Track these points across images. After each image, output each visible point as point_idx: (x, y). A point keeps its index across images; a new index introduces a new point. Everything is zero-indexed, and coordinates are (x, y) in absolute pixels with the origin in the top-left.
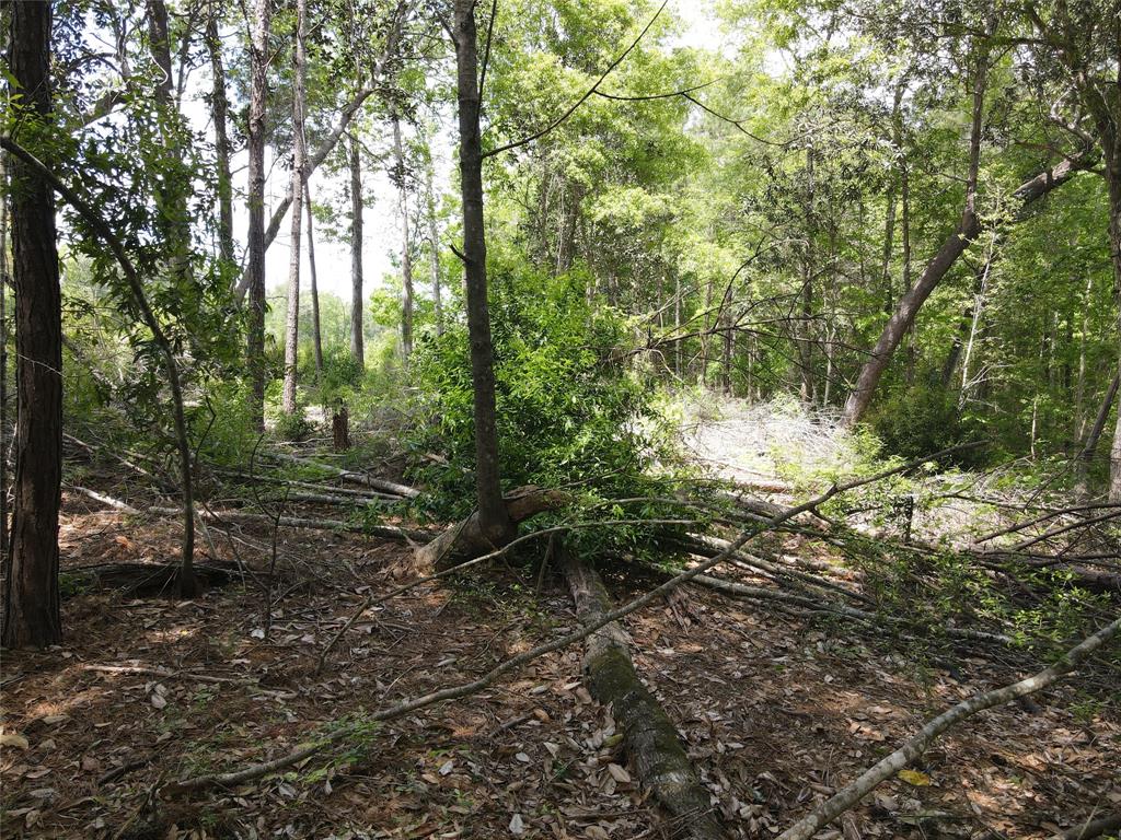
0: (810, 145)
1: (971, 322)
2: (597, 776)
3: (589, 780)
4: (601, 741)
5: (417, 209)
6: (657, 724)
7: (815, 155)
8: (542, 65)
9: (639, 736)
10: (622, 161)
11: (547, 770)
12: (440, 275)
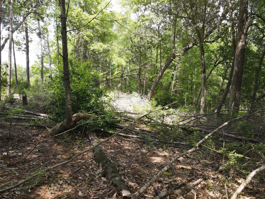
0: (140, 36)
1: (174, 77)
2: (99, 180)
3: (97, 181)
4: (99, 172)
5: (44, 44)
6: (112, 167)
7: (141, 38)
8: (78, 11)
9: (108, 170)
10: (98, 36)
11: (87, 180)
12: (51, 61)
